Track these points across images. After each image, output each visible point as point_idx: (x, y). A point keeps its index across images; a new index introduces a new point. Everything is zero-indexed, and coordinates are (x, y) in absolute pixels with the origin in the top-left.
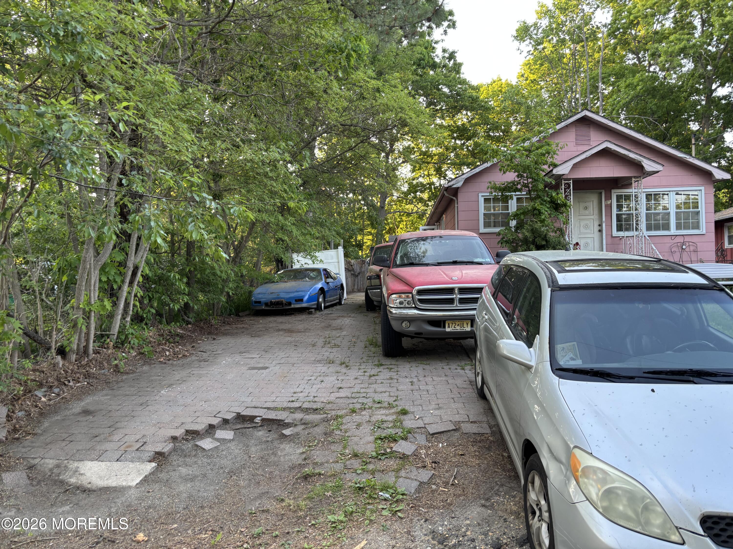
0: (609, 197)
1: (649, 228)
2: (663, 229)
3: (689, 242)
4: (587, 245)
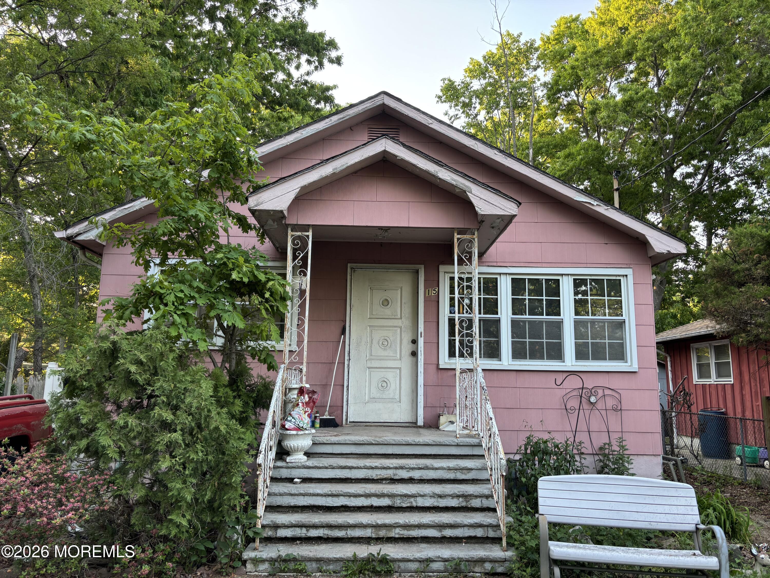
0: (432, 282)
1: (518, 353)
3: (604, 388)
4: (384, 383)
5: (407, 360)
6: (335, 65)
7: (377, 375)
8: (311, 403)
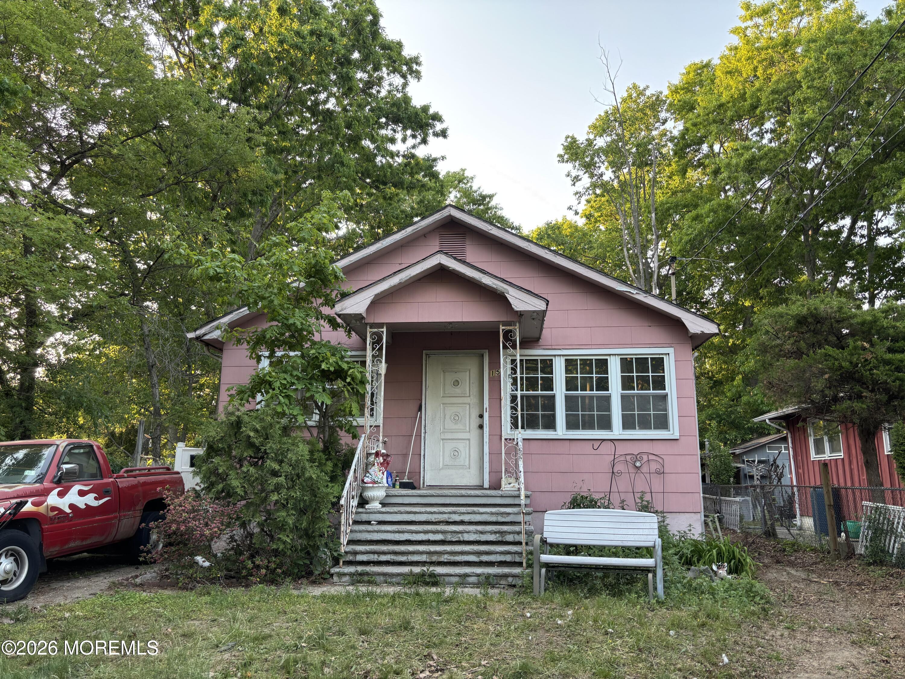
2: (600, 427)
3: (648, 454)
4: (456, 453)
5: (475, 432)
6: (441, 138)
7: (450, 446)
8: (385, 464)
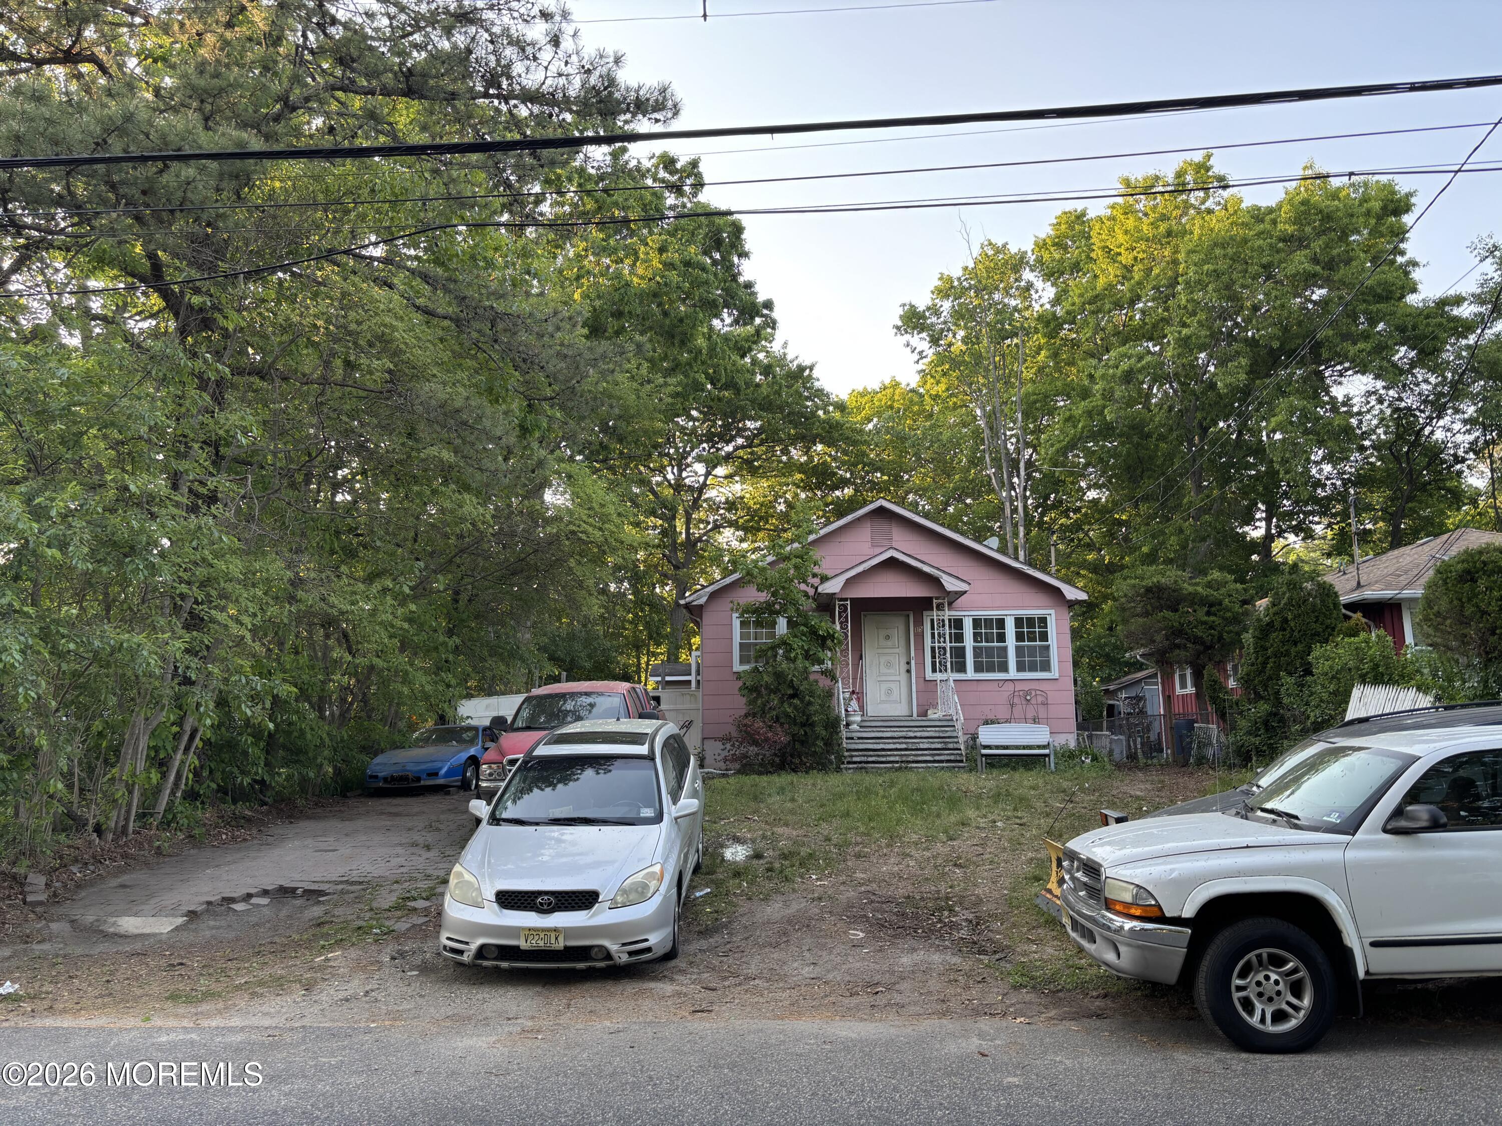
0: (919, 622)
1: (978, 668)
2: (1000, 671)
3: (1036, 690)
4: (889, 691)
5: (903, 677)
7: (884, 686)
